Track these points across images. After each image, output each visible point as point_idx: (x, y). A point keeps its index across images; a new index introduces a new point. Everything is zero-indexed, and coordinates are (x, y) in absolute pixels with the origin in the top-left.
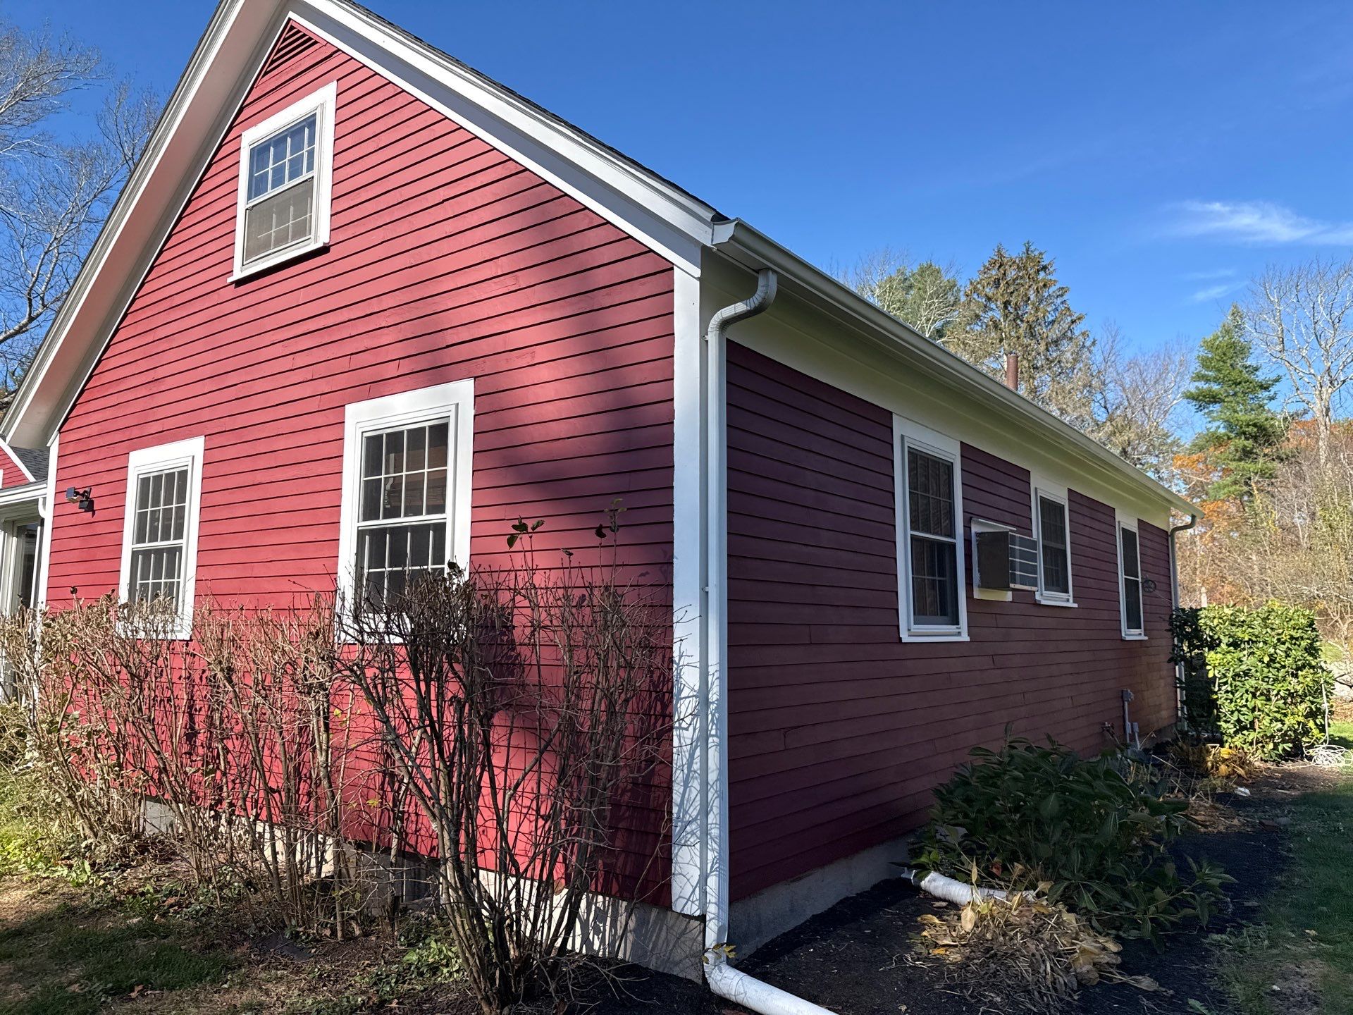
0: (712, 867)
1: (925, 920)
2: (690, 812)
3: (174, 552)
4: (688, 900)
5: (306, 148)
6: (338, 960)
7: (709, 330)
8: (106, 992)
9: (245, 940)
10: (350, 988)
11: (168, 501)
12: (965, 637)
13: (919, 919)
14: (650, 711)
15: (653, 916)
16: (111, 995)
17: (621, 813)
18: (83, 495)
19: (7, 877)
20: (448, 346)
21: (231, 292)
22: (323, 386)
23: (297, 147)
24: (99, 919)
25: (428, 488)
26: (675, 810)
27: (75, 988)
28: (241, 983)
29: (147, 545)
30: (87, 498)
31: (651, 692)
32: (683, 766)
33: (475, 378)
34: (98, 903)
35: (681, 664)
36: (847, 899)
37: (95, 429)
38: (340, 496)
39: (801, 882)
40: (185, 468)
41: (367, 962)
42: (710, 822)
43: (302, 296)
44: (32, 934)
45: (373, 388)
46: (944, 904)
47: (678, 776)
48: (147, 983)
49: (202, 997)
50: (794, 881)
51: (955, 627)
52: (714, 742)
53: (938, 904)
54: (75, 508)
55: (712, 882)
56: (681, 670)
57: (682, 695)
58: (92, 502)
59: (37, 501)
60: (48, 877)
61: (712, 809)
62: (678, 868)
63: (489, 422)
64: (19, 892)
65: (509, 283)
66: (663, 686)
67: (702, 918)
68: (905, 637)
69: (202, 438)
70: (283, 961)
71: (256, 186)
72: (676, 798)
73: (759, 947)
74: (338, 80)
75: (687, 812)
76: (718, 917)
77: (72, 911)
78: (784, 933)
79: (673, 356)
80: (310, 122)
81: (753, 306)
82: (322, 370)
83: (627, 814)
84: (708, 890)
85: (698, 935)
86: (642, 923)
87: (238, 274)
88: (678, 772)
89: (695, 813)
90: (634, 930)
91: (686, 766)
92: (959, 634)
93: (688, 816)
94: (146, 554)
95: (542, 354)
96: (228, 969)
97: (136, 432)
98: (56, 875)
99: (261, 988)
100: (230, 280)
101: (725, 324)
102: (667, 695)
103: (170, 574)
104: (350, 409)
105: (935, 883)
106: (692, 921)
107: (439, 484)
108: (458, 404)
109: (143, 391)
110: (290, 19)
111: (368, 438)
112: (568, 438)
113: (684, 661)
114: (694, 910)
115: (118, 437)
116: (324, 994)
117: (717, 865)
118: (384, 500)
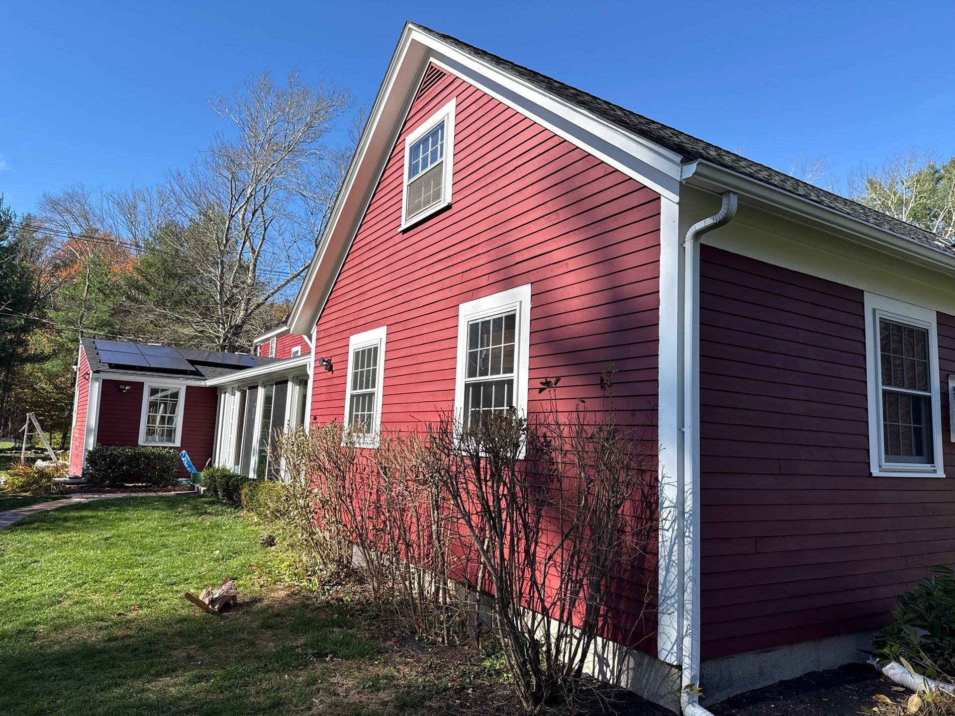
0: (686, 632)
1: (879, 699)
2: (670, 590)
3: (371, 395)
4: (669, 652)
5: (439, 143)
6: (444, 658)
7: (686, 240)
8: (314, 655)
9: (393, 637)
10: (447, 677)
11: (369, 366)
12: (941, 474)
13: (874, 697)
14: (642, 516)
15: (646, 660)
16: (316, 657)
17: (624, 585)
18: (327, 362)
19: (278, 583)
20: (516, 264)
21: (400, 237)
22: (447, 293)
23: (435, 143)
24: (319, 613)
25: (504, 357)
26: (660, 588)
27: (299, 650)
28: (384, 662)
29: (358, 391)
30: (329, 363)
31: (643, 502)
32: (665, 556)
33: (532, 283)
34: (320, 604)
35: (663, 483)
36: (813, 673)
37: (333, 323)
38: (456, 362)
39: (770, 654)
40: (376, 346)
41: (459, 662)
42: (685, 599)
43: (437, 238)
44: (284, 616)
45: (473, 294)
46: (902, 689)
47: (662, 563)
48: (335, 654)
49: (363, 667)
50: (764, 652)
51: (929, 465)
52: (687, 541)
53: (895, 688)
54: (323, 369)
55: (687, 642)
56: (663, 487)
57: (664, 506)
58: (332, 366)
59: (306, 365)
60: (298, 585)
61: (686, 590)
62: (662, 629)
63: (540, 312)
64: (283, 592)
65: (553, 219)
66: (651, 498)
67: (679, 667)
68: (875, 472)
69: (385, 328)
70: (413, 653)
71: (413, 170)
72: (661, 579)
73: (731, 697)
74: (457, 97)
75: (668, 590)
76: (691, 667)
77: (306, 606)
78: (753, 690)
79: (659, 261)
80: (441, 126)
81: (718, 220)
82: (447, 283)
83: (627, 587)
84: (684, 647)
85: (677, 679)
86: (638, 664)
87: (403, 227)
88: (662, 559)
89: (674, 591)
90: (633, 669)
91: (667, 557)
92: (935, 471)
93: (669, 593)
94: (358, 396)
95: (572, 265)
96: (379, 652)
97: (353, 324)
98: (302, 585)
99: (395, 667)
100: (400, 230)
101: (698, 235)
102: (654, 505)
103: (370, 409)
104: (462, 307)
105: (894, 671)
106: (673, 669)
107: (510, 353)
108: (521, 301)
109: (356, 300)
110: (431, 62)
111: (471, 325)
112: (588, 321)
113: (666, 480)
114: (672, 660)
115: (345, 327)
116: (431, 676)
117: (690, 631)
118: (480, 364)
